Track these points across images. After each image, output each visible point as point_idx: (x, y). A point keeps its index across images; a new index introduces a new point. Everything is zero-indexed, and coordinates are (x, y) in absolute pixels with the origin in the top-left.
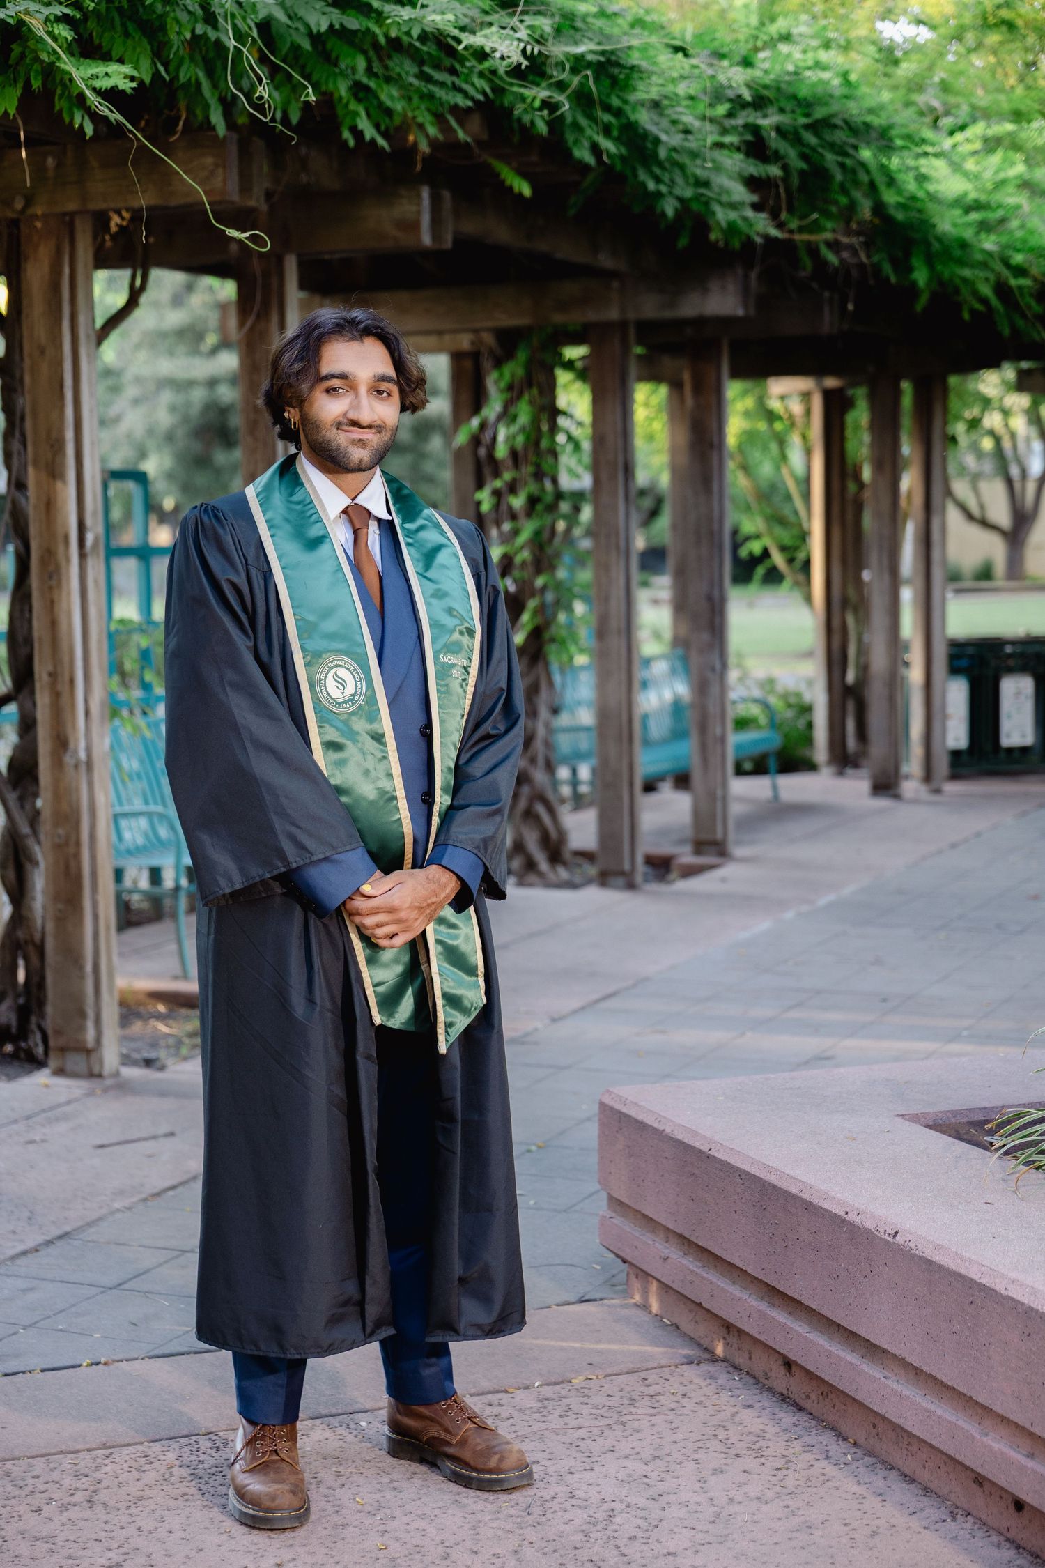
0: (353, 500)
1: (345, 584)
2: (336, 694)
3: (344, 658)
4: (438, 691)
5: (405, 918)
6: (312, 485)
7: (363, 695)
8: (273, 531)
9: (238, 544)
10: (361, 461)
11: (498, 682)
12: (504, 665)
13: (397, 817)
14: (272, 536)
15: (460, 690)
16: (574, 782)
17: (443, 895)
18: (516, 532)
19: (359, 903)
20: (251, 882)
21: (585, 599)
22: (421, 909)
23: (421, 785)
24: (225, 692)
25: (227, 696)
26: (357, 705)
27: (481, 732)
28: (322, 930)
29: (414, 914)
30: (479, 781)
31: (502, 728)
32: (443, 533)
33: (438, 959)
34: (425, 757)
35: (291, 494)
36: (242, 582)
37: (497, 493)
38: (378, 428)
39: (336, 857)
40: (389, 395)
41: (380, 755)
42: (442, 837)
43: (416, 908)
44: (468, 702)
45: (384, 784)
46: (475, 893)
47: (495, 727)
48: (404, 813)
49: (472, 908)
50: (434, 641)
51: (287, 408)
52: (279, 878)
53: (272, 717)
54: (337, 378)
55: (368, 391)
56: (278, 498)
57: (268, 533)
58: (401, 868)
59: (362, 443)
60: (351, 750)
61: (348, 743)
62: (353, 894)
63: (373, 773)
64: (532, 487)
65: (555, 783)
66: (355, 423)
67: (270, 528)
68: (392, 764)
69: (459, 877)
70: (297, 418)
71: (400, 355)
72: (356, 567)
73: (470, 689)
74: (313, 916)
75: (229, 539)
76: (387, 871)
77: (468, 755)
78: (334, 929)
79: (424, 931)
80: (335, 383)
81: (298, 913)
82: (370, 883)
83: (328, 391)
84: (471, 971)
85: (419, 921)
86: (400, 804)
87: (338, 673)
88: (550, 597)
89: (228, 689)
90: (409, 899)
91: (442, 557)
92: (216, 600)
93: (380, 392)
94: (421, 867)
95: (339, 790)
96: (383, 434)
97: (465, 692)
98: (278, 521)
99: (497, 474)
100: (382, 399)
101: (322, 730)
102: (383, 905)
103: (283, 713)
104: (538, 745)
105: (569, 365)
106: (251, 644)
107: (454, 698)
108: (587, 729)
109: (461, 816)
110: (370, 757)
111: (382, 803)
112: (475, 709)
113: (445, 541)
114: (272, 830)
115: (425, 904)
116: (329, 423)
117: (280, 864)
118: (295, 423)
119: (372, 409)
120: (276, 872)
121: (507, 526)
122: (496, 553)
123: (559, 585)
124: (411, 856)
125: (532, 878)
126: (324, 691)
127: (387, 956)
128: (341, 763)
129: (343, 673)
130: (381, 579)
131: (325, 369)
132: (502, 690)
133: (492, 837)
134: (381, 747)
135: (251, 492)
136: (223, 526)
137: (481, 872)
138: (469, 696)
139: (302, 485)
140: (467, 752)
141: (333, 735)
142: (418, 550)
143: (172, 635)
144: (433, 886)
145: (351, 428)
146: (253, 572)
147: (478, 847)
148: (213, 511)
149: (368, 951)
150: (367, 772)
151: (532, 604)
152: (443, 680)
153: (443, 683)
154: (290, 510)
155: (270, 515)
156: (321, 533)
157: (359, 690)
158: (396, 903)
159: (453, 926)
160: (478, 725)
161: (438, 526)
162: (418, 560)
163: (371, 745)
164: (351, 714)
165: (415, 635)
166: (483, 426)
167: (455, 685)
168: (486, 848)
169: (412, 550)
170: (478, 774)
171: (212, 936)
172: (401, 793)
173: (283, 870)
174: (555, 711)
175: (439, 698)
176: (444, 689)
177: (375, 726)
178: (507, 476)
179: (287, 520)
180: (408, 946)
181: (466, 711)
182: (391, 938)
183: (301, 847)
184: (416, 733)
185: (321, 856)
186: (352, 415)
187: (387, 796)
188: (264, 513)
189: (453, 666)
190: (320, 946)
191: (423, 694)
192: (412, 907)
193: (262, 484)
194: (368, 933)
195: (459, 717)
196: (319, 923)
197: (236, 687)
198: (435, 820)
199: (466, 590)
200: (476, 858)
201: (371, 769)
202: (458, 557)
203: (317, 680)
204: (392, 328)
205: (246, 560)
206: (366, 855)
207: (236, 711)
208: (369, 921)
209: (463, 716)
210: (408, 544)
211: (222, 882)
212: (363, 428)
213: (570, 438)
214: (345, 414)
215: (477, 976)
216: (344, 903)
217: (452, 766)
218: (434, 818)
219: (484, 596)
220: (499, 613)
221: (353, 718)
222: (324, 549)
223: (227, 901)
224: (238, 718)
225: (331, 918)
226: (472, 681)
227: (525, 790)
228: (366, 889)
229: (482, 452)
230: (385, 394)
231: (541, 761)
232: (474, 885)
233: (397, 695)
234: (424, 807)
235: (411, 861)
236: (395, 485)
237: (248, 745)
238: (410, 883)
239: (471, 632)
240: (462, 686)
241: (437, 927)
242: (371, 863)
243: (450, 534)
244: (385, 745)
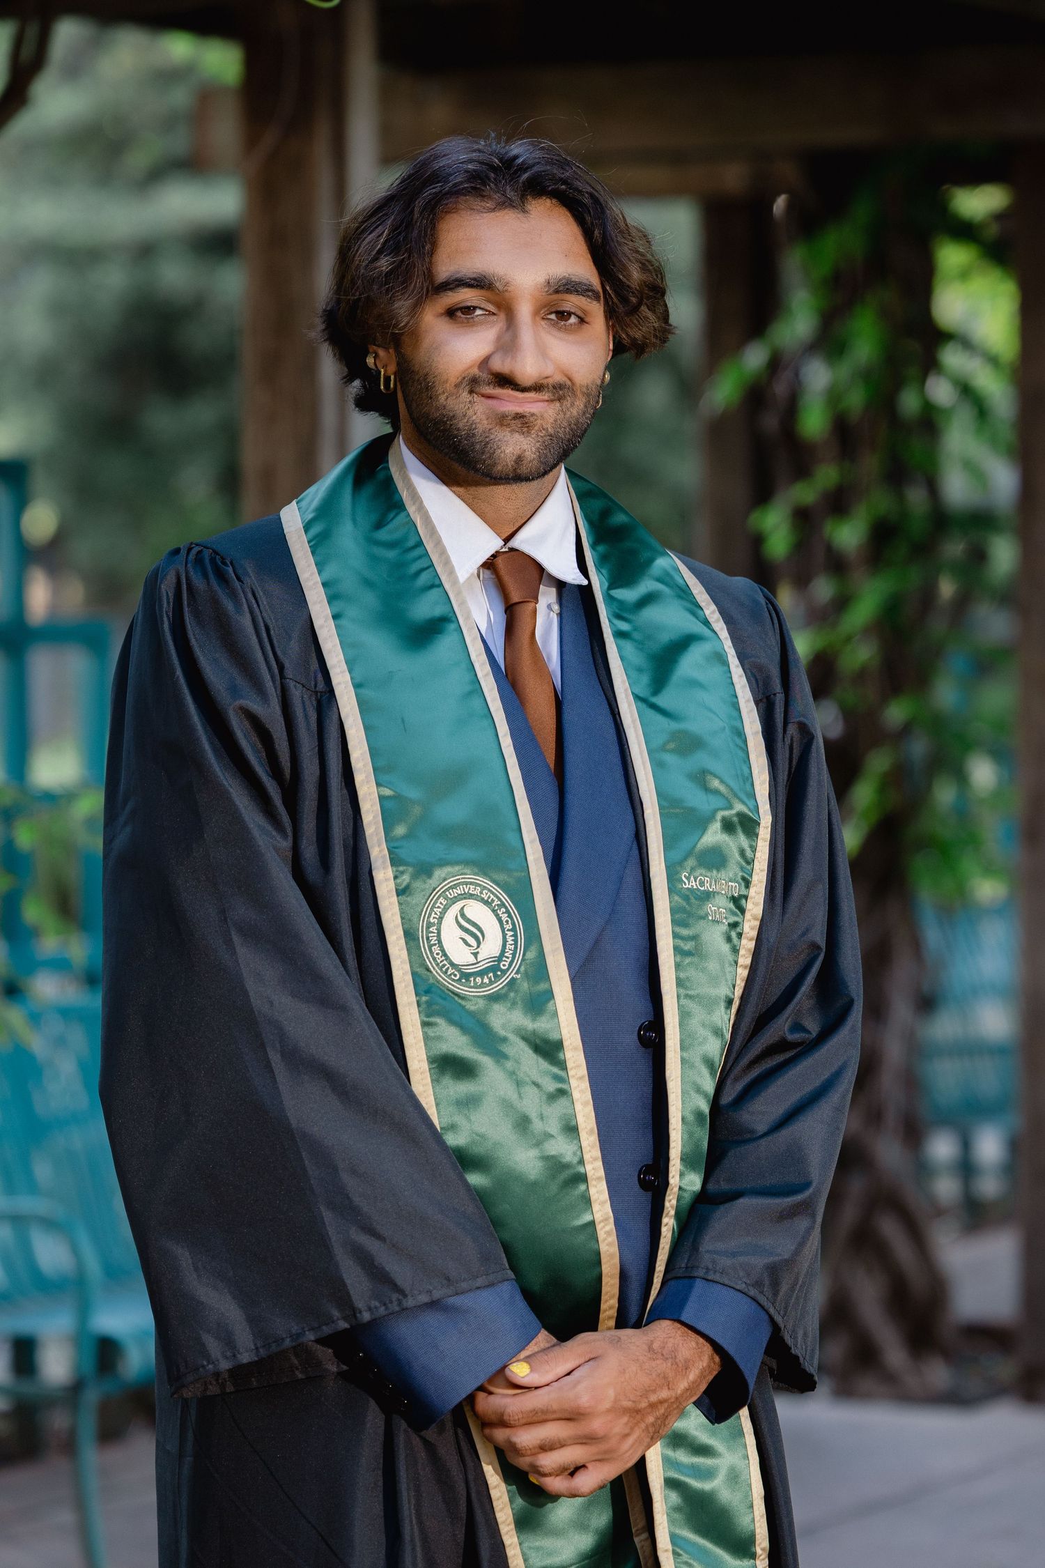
0: (507, 540)
1: (486, 723)
2: (460, 954)
3: (482, 880)
4: (677, 949)
5: (601, 1433)
6: (421, 508)
7: (519, 956)
8: (339, 605)
9: (265, 633)
10: (519, 459)
11: (807, 931)
12: (822, 891)
13: (587, 1218)
14: (335, 617)
15: (726, 948)
16: (966, 1167)
17: (682, 1385)
18: (842, 603)
19: (500, 1401)
20: (274, 1348)
21: (998, 754)
22: (635, 1413)
23: (639, 1149)
24: (229, 942)
25: (234, 953)
26: (504, 981)
27: (769, 1037)
28: (422, 1455)
29: (620, 1425)
30: (763, 1142)
31: (813, 1026)
32: (694, 608)
33: (672, 1521)
34: (648, 1089)
35: (379, 525)
36: (271, 714)
37: (804, 518)
38: (559, 390)
39: (452, 1300)
40: (582, 320)
41: (551, 1086)
42: (682, 1263)
43: (626, 1411)
44: (743, 973)
45: (561, 1147)
46: (751, 1386)
47: (797, 1027)
48: (601, 1210)
49: (744, 1412)
50: (669, 844)
51: (372, 348)
52: (336, 1342)
53: (325, 1000)
54: (470, 286)
55: (536, 313)
56: (348, 536)
57: (328, 612)
58: (593, 1327)
59: (522, 422)
60: (493, 1077)
61: (485, 1061)
62: (491, 1380)
63: (537, 1126)
64: (877, 502)
65: (923, 1170)
66: (505, 381)
67: (332, 599)
68: (578, 1107)
69: (717, 1348)
70: (392, 368)
71: (604, 235)
72: (509, 680)
73: (747, 945)
74: (404, 1425)
75: (246, 621)
76: (564, 1332)
77: (739, 1086)
78: (447, 1451)
79: (642, 1461)
80: (466, 296)
81: (374, 1418)
82: (527, 1359)
83: (451, 313)
84: (743, 1547)
85: (631, 1440)
86: (592, 1191)
87: (467, 912)
88: (918, 748)
89: (236, 939)
90: (611, 1393)
91: (690, 664)
92: (215, 750)
93: (563, 315)
94: (637, 1325)
95: (465, 1160)
96: (567, 403)
97: (735, 950)
98: (349, 584)
99: (802, 471)
100: (567, 330)
101: (431, 1032)
102: (555, 1407)
103: (350, 993)
104: (888, 1084)
105: (964, 231)
106: (286, 844)
107: (712, 966)
108: (994, 1050)
109: (723, 1219)
110: (530, 1091)
111: (554, 1188)
112: (756, 988)
113: (698, 628)
114: (323, 1243)
115: (644, 1404)
116: (453, 380)
117: (336, 1313)
118: (387, 379)
119: (543, 352)
120: (327, 1330)
121: (823, 589)
122: (803, 645)
123: (938, 725)
124: (614, 1302)
125: (867, 1383)
126: (436, 949)
127: (562, 1512)
128: (469, 1103)
129: (478, 912)
130: (559, 704)
131: (445, 268)
132: (815, 946)
133: (789, 1263)
134: (555, 1070)
135: (292, 518)
136: (233, 595)
137: (765, 1335)
138: (745, 959)
139: (400, 506)
140: (736, 1080)
141: (456, 1042)
142: (640, 645)
143: (122, 819)
144: (663, 1366)
145: (498, 391)
146: (296, 693)
147: (758, 1284)
148: (213, 561)
149: (519, 1501)
150: (523, 1124)
151: (878, 763)
152: (685, 925)
153: (684, 932)
154: (373, 559)
155: (331, 570)
156: (438, 611)
157: (510, 947)
158: (585, 1400)
159: (703, 1450)
160: (763, 1021)
161: (684, 593)
162: (640, 670)
163: (532, 1064)
164: (495, 998)
165: (629, 832)
166: (775, 364)
167: (714, 937)
168: (775, 1285)
169: (628, 646)
170: (761, 1128)
171: (189, 1460)
172: (594, 1168)
173: (343, 1325)
174: (927, 1003)
175: (678, 966)
176: (688, 946)
177: (541, 1025)
178: (827, 475)
179: (368, 583)
180: (607, 1491)
181: (738, 992)
182: (572, 1474)
183: (380, 1277)
184: (630, 1039)
185: (424, 1298)
186: (498, 365)
187: (566, 1174)
188: (320, 566)
189: (707, 896)
190: (418, 1490)
191: (645, 958)
192: (617, 1410)
193: (315, 503)
194: (523, 1462)
195: (722, 1005)
196: (416, 1441)
197: (251, 934)
198: (669, 1224)
199: (740, 734)
200: (754, 1305)
201: (533, 1115)
202: (726, 663)
203: (422, 925)
204: (589, 181)
205: (281, 668)
206: (519, 1297)
207: (250, 985)
208: (526, 1438)
209: (729, 1002)
210: (619, 635)
211: (213, 1346)
212: (524, 390)
213: (966, 390)
214: (485, 362)
215: (753, 1556)
216: (471, 1399)
217: (705, 1108)
218: (665, 1220)
219: (779, 744)
220: (813, 784)
221: (497, 1007)
222: (443, 646)
223: (223, 1386)
224: (256, 1002)
225: (442, 1430)
226: (750, 927)
227: (857, 1186)
228: (520, 1370)
229: (770, 422)
230: (573, 320)
231: (892, 1118)
232: (750, 1364)
233: (589, 959)
234: (645, 1198)
235: (614, 1312)
236: (597, 504)
237: (275, 1058)
238: (613, 1361)
239: (748, 825)
240: (729, 939)
241: (670, 1453)
242: (531, 1318)
243: (711, 611)
244: (562, 1065)
